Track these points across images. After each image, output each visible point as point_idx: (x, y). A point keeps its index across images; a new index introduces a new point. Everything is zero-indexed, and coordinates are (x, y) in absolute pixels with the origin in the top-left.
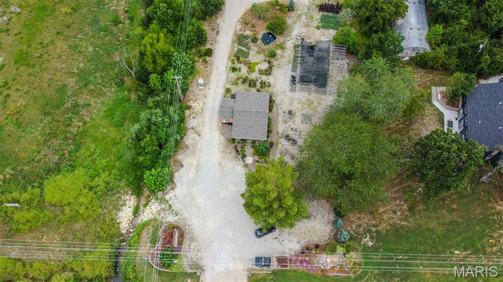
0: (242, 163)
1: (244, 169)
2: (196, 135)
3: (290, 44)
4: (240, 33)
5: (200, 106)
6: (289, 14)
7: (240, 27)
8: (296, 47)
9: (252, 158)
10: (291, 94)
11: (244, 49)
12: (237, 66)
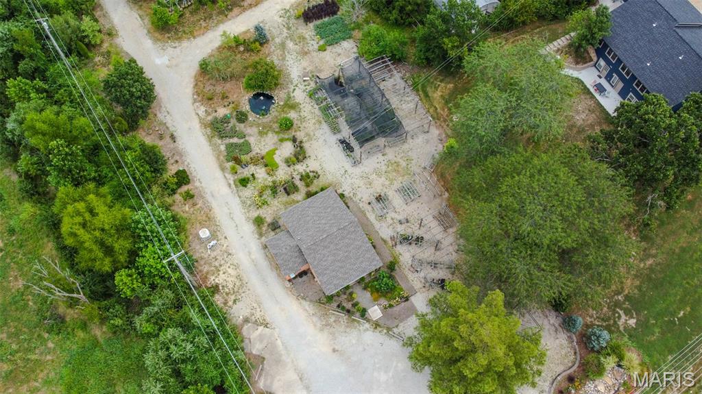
0: (367, 325)
1: (378, 334)
2: (261, 328)
3: (299, 95)
4: (210, 118)
5: (232, 276)
6: (265, 50)
7: (203, 109)
8: (312, 95)
9: (376, 307)
10: (357, 171)
11: (235, 140)
12: (246, 172)
